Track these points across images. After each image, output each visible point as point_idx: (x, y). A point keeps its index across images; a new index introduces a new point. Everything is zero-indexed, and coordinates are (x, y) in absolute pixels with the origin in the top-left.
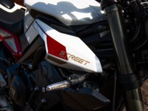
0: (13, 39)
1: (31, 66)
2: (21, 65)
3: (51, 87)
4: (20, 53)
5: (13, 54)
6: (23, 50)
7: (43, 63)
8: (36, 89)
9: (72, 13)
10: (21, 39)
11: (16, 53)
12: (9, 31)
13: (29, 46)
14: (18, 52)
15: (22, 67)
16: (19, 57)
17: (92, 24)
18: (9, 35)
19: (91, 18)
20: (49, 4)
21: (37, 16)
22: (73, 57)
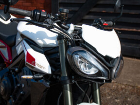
0: (6, 48)
1: (17, 70)
2: (10, 70)
3: (24, 77)
4: (11, 60)
5: (5, 61)
6: (13, 58)
7: (25, 68)
8: (18, 85)
9: (44, 39)
10: (13, 50)
11: (7, 60)
12: (4, 42)
13: (18, 56)
14: (9, 60)
15: (11, 71)
16: (9, 64)
17: (56, 47)
18: (4, 45)
19: (55, 43)
20: (31, 33)
21: (24, 38)
22: (38, 65)
